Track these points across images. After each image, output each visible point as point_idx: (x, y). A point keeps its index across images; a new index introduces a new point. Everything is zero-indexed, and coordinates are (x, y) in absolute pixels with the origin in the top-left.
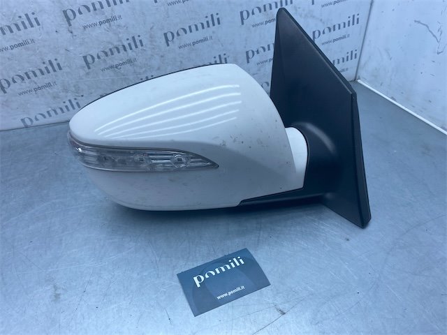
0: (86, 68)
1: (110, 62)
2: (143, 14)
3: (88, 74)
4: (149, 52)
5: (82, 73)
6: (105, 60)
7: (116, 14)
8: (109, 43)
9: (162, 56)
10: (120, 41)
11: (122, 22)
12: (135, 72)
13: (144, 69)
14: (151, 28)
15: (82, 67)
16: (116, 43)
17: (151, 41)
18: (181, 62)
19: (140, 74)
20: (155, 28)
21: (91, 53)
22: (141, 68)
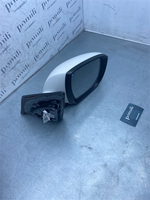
0: (4, 74)
1: (11, 67)
2: (17, 39)
3: (5, 76)
4: (24, 54)
5: (2, 77)
6: (9, 67)
7: (8, 45)
8: (9, 58)
9: (28, 54)
10: (12, 55)
11: (11, 47)
12: (21, 65)
13: (24, 62)
14: (22, 44)
15: (2, 75)
16: (11, 57)
17: (23, 49)
18: (35, 52)
19: (23, 65)
20: (23, 43)
21: (3, 67)
22: (23, 62)
